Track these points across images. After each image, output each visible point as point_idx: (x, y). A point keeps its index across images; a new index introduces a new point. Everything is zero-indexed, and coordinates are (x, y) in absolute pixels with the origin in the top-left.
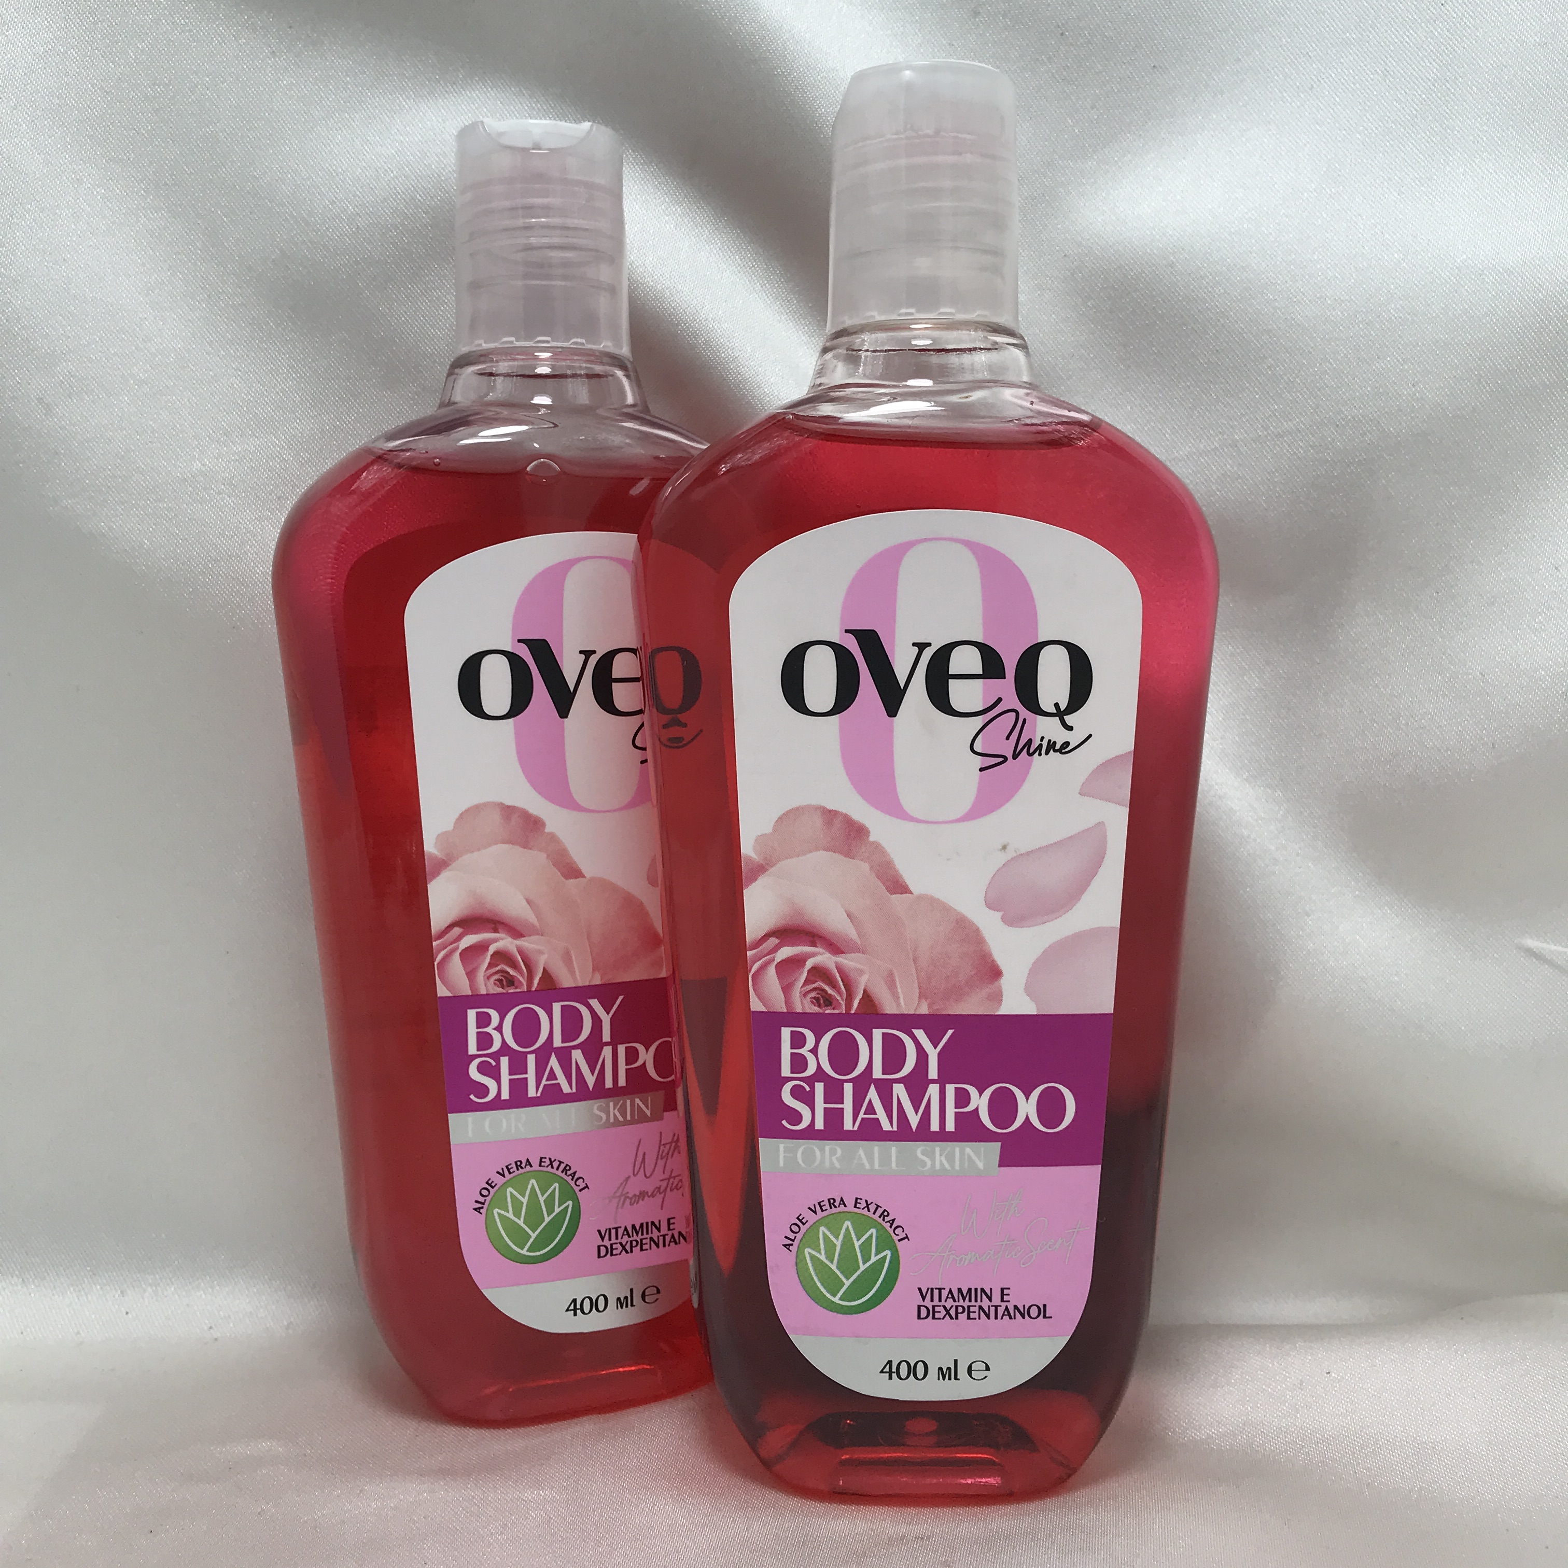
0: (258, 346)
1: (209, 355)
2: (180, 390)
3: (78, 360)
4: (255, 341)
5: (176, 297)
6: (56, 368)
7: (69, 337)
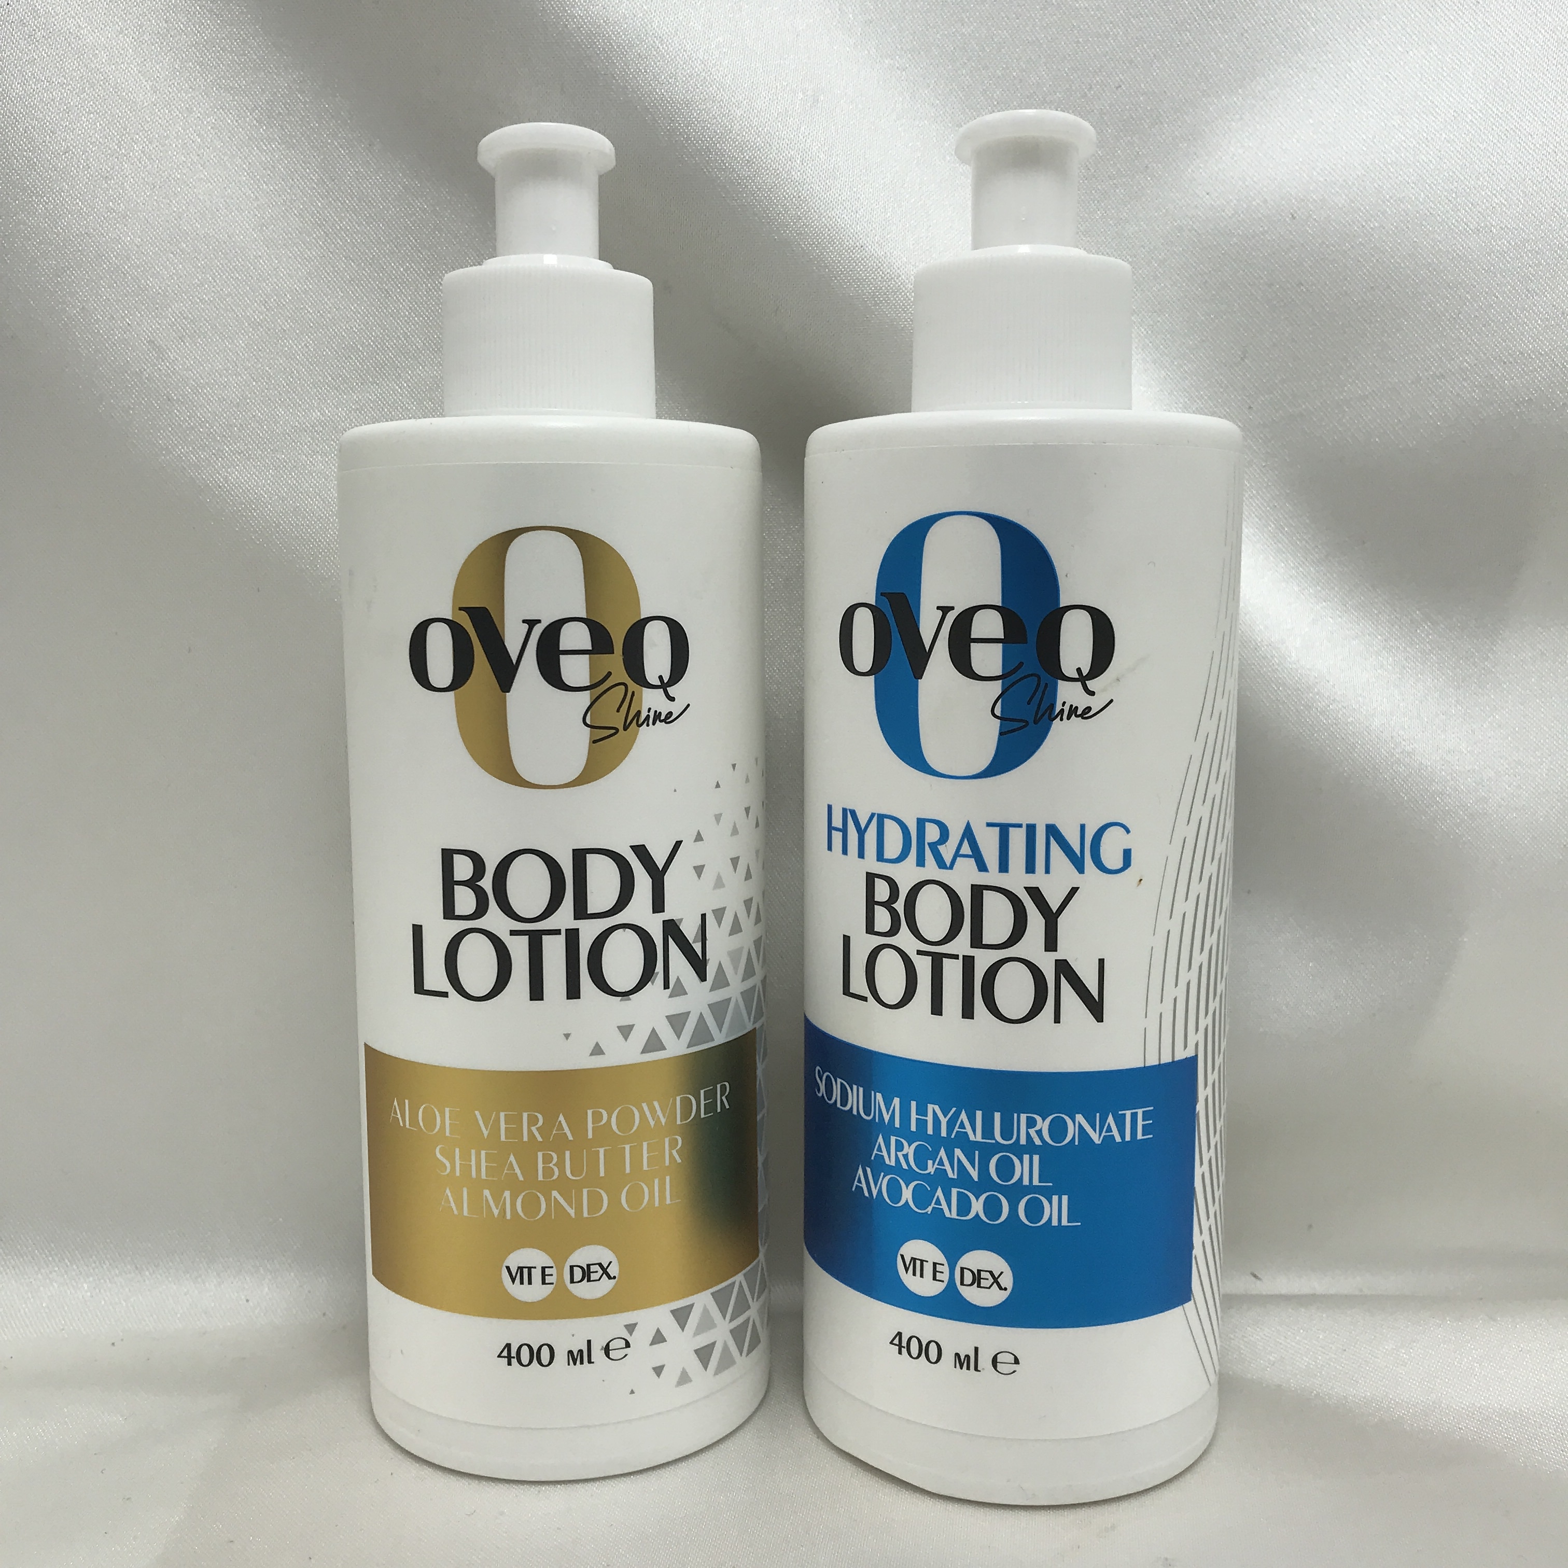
0: (379, 288)
1: (327, 297)
2: (297, 334)
3: (190, 300)
4: (375, 282)
5: (291, 235)
6: (167, 310)
7: (181, 277)
